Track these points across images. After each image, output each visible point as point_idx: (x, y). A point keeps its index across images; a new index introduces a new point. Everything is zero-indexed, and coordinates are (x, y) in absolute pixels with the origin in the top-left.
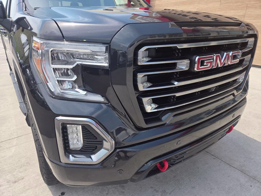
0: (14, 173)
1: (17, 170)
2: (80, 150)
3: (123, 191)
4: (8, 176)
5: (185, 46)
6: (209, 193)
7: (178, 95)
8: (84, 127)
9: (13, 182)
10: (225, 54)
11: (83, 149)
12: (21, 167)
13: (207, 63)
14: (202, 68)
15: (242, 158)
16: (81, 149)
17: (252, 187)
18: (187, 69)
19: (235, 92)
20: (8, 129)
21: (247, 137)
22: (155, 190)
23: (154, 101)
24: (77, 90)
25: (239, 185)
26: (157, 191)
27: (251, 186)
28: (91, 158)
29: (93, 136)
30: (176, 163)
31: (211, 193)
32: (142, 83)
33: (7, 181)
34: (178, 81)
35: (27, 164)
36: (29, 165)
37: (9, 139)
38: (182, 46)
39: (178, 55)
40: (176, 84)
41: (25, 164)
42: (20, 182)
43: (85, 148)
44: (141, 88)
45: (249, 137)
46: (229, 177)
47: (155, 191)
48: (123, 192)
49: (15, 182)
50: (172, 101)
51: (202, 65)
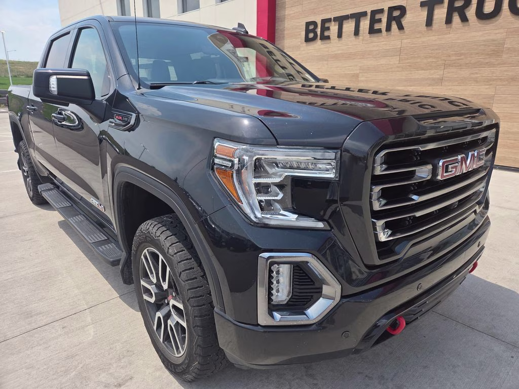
0: (111, 371)
1: (115, 366)
2: (287, 304)
3: (315, 382)
4: (101, 377)
5: (431, 146)
6: (452, 374)
7: (418, 214)
8: (298, 266)
9: (116, 386)
10: (470, 154)
11: (292, 301)
12: (120, 360)
13: (452, 168)
14: (447, 175)
15: (487, 315)
16: (288, 302)
17: (515, 358)
18: (429, 178)
19: (477, 207)
20: (64, 294)
21: (485, 281)
22: (366, 376)
23: (387, 226)
24: (282, 212)
25: (493, 357)
26: (371, 378)
27: (513, 357)
28: (305, 314)
29: (310, 280)
30: (413, 321)
31: (455, 372)
32: (378, 199)
33: (104, 384)
34: (419, 194)
35: (129, 352)
36: (134, 354)
37: (74, 313)
38: (424, 148)
39: (417, 158)
40: (417, 199)
41: (125, 354)
42: (127, 384)
43: (295, 300)
44: (377, 207)
45: (489, 282)
46: (475, 346)
47: (366, 378)
48: (316, 384)
49: (120, 385)
50: (408, 223)
51: (447, 172)
